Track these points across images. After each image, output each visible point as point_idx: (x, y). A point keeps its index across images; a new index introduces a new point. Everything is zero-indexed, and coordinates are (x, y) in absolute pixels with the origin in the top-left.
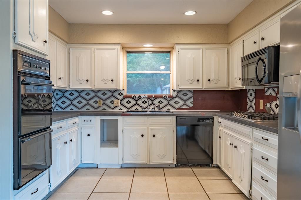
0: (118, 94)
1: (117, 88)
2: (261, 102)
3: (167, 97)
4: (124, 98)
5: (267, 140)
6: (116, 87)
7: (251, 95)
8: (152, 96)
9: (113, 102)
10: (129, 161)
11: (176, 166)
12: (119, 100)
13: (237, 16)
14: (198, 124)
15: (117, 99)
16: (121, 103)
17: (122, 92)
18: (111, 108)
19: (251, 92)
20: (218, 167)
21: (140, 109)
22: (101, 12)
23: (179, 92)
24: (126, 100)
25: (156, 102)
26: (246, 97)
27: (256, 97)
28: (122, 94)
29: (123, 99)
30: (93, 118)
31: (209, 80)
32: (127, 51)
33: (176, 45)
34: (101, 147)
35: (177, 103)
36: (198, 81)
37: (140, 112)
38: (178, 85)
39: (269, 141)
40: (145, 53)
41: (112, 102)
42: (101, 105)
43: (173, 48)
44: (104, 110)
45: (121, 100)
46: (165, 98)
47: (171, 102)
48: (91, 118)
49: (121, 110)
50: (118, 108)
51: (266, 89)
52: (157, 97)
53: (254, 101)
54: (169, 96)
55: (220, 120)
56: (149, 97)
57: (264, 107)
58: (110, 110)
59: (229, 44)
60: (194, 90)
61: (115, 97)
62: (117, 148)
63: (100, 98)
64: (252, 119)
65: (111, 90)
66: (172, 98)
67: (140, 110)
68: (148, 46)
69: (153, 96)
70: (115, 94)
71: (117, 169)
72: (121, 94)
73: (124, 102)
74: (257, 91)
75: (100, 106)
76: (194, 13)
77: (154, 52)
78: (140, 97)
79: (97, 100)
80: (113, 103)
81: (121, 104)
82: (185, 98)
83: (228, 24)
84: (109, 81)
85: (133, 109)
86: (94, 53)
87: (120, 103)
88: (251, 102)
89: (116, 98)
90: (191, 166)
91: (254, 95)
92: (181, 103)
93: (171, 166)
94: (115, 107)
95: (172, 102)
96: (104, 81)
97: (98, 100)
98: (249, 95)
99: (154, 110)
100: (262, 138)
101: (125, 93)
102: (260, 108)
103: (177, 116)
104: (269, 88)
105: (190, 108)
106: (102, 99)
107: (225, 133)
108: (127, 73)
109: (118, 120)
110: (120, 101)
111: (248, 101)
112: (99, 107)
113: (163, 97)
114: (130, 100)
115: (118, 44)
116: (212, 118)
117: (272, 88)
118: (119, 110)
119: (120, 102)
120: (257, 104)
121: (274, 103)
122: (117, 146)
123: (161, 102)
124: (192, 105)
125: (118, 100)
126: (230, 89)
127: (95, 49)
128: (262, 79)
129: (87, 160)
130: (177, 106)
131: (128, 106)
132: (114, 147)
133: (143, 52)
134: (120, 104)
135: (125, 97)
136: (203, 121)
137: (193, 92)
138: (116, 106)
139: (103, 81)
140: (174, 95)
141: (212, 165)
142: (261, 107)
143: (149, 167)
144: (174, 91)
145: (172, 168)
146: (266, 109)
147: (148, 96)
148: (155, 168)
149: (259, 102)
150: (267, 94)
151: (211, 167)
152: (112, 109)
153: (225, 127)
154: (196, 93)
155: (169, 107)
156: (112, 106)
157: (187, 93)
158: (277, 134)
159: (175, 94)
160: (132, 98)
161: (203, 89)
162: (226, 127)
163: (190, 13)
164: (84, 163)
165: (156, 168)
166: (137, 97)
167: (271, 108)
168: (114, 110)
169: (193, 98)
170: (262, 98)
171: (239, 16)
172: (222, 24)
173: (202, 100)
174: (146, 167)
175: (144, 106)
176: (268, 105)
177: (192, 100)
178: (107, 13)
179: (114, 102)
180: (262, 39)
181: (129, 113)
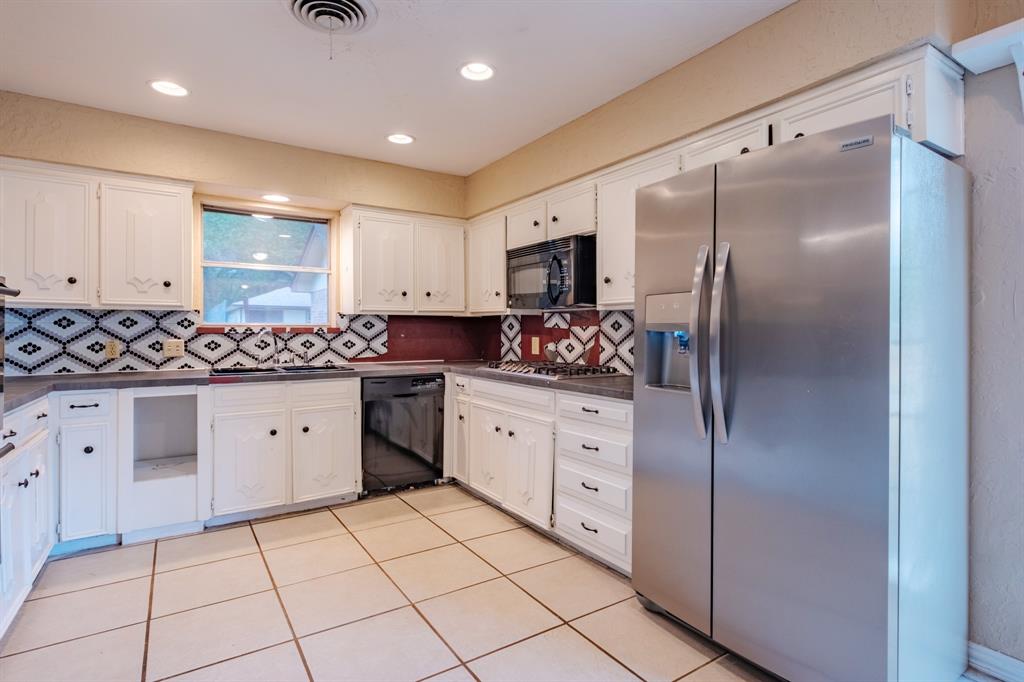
0: (179, 323)
1: (182, 307)
2: (535, 341)
3: (326, 331)
4: (200, 335)
5: (597, 412)
6: (179, 304)
7: (511, 327)
8: (284, 330)
9: (161, 345)
10: (232, 505)
11: (361, 498)
12: (182, 341)
13: (492, 164)
14: (412, 392)
15: (176, 337)
16: (188, 349)
17: (191, 317)
18: (154, 364)
19: (511, 320)
20: (453, 482)
21: (249, 364)
22: (148, 82)
23: (354, 318)
24: (207, 339)
25: (296, 344)
26: (500, 331)
27: (523, 331)
28: (193, 324)
29: (196, 337)
30: (107, 395)
31: (428, 294)
32: (204, 205)
33: (351, 207)
34: (136, 479)
35: (349, 345)
36: (404, 294)
37: (251, 370)
38: (358, 303)
39: (600, 414)
40: (254, 215)
41: (157, 347)
42: (118, 356)
43: (339, 213)
44: (128, 370)
45: (189, 340)
46: (319, 335)
47: (334, 345)
48: (97, 396)
49: (190, 367)
50: (181, 362)
51: (546, 316)
52: (297, 332)
53: (519, 339)
54: (330, 330)
55: (460, 380)
56: (277, 333)
57: (541, 349)
58: (151, 369)
59: (467, 219)
60: (389, 316)
61: (169, 333)
62: (192, 477)
63: (113, 335)
64: (547, 374)
65: (154, 312)
66: (338, 333)
67: (248, 366)
68: (277, 200)
69: (288, 330)
70: (169, 323)
71: (192, 535)
72: (186, 323)
73: (199, 346)
74: (524, 321)
75: (113, 359)
76: (408, 140)
77: (278, 217)
78: (249, 332)
79: (100, 342)
80: (161, 349)
81: (189, 352)
82: (369, 334)
83: (465, 178)
84: (156, 284)
85: (227, 364)
86: (99, 198)
87: (184, 348)
88: (511, 340)
89: (172, 335)
90: (392, 492)
91: (517, 327)
92: (360, 345)
93: (346, 501)
94: (169, 360)
95: (337, 344)
96: (136, 283)
97: (103, 339)
98: (505, 327)
99: (291, 364)
100: (584, 409)
101: (200, 322)
102: (533, 353)
103: (364, 376)
104: (553, 313)
105: (380, 358)
106: (120, 339)
107: (476, 406)
108: (205, 265)
109: (196, 396)
110: (186, 342)
111: (503, 338)
112: (109, 361)
113: (315, 331)
114: (218, 339)
115: (187, 181)
116: (442, 377)
117: (560, 313)
118: (182, 367)
119: (186, 346)
120: (526, 346)
121: (564, 343)
122: (195, 471)
123: (308, 345)
124: (384, 350)
125: (176, 340)
126: (469, 315)
127: (103, 186)
128: (558, 297)
129: (81, 528)
130: (350, 353)
131: (213, 355)
132: (183, 474)
133: (246, 213)
134: (186, 350)
135: (201, 332)
136: (424, 384)
137: (386, 319)
138: (172, 358)
139: (132, 284)
140: (343, 328)
141: (440, 481)
142: (535, 350)
143: (288, 514)
144: (342, 316)
145: (351, 503)
146: (547, 353)
147: (273, 329)
148: (305, 511)
149: (531, 342)
150: (549, 325)
151: (438, 485)
152: (158, 366)
153: (475, 395)
154: (394, 321)
155: (329, 356)
156: (157, 357)
157: (374, 321)
158: (632, 402)
159: (343, 324)
160: (225, 335)
161: (416, 313)
162: (479, 394)
163: (400, 139)
164: (70, 541)
165: (309, 510)
166: (241, 330)
167: (557, 353)
168: (165, 370)
169: (386, 333)
170: (537, 334)
171: (496, 165)
172: (455, 177)
173: (406, 337)
174: (280, 515)
175: (263, 354)
176: (551, 346)
177: (384, 338)
178: (169, 88)
179: (165, 347)
180: (555, 219)
181: (222, 376)
